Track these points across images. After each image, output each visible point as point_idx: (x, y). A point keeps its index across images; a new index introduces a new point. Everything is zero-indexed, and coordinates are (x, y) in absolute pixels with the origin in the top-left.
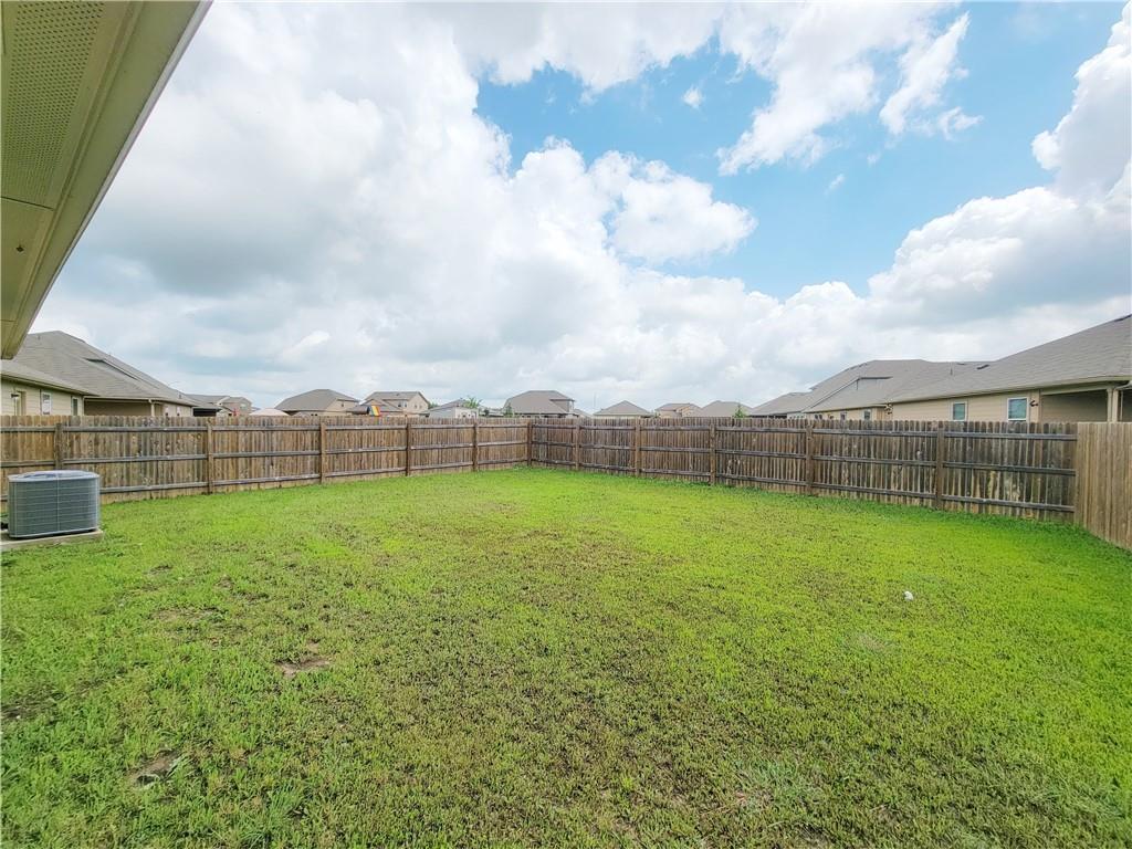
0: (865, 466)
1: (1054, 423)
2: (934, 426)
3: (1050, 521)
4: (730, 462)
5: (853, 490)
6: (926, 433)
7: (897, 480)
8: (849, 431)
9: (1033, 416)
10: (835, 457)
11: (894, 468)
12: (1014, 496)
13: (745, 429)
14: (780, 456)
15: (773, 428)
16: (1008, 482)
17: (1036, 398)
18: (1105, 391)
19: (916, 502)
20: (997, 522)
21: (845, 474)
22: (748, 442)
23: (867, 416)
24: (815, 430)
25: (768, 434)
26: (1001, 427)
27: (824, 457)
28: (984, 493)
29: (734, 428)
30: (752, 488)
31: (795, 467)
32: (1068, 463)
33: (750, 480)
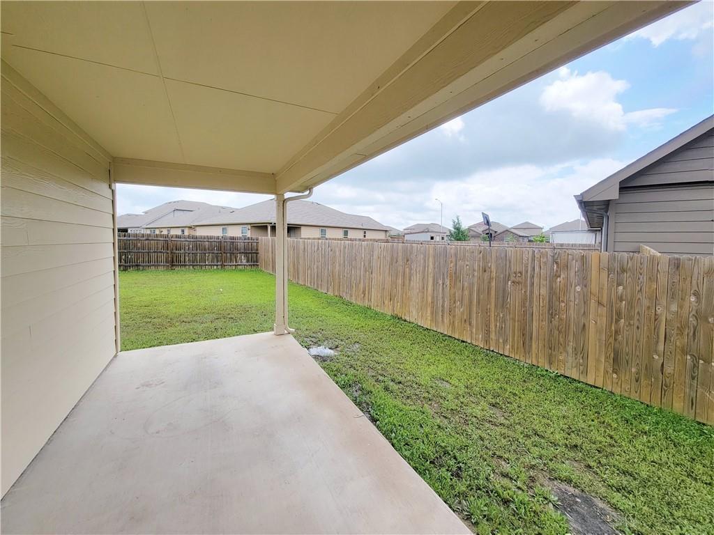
0: (195, 255)
1: (254, 237)
2: (220, 238)
3: (254, 268)
4: (123, 257)
5: (191, 265)
6: (218, 240)
7: (208, 260)
8: (188, 240)
9: (249, 234)
10: (182, 251)
11: (207, 255)
12: (244, 262)
13: (133, 238)
14: (154, 252)
15: (150, 238)
16: (243, 257)
17: (249, 227)
18: (267, 226)
19: (215, 267)
20: (241, 270)
21: (187, 258)
22: (135, 246)
23: (183, 231)
24: (173, 239)
25: (147, 242)
26: (240, 238)
27: (177, 252)
28: (236, 262)
29: (125, 238)
30: (138, 270)
31: (163, 257)
32: (257, 250)
33: (137, 266)
